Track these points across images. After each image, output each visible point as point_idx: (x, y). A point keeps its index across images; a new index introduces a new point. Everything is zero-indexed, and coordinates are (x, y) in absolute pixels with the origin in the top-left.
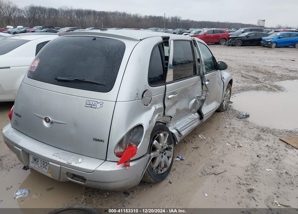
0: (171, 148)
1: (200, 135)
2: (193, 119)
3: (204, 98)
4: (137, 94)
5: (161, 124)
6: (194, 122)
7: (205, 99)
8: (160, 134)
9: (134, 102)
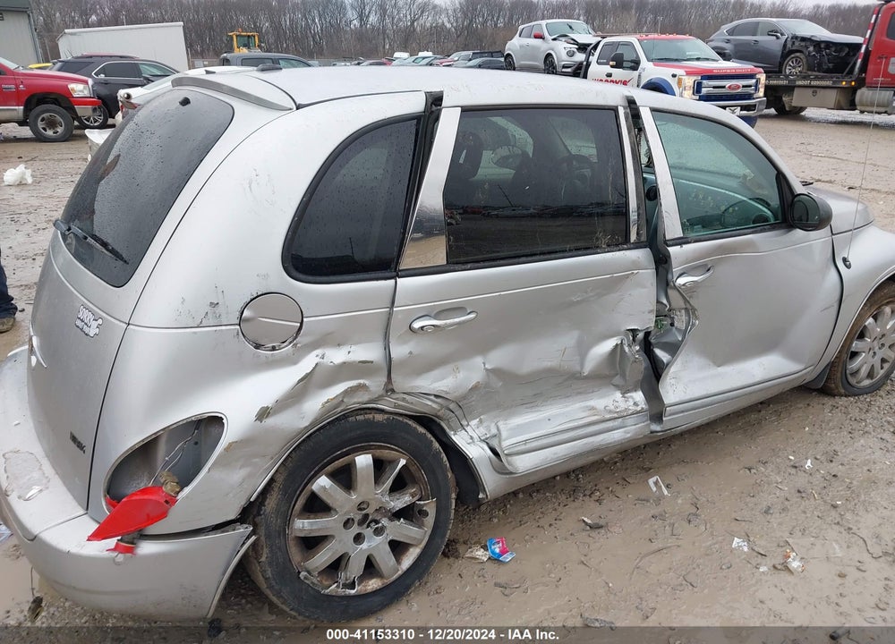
0: (426, 514)
1: (654, 479)
2: (610, 412)
3: (680, 339)
4: (214, 305)
5: (379, 417)
6: (610, 424)
7: (682, 340)
8: (356, 458)
9: (195, 333)
